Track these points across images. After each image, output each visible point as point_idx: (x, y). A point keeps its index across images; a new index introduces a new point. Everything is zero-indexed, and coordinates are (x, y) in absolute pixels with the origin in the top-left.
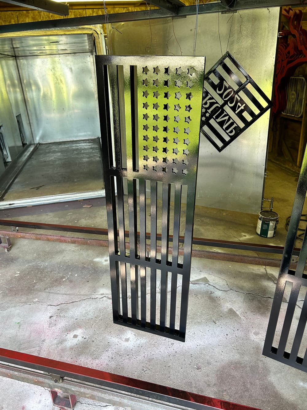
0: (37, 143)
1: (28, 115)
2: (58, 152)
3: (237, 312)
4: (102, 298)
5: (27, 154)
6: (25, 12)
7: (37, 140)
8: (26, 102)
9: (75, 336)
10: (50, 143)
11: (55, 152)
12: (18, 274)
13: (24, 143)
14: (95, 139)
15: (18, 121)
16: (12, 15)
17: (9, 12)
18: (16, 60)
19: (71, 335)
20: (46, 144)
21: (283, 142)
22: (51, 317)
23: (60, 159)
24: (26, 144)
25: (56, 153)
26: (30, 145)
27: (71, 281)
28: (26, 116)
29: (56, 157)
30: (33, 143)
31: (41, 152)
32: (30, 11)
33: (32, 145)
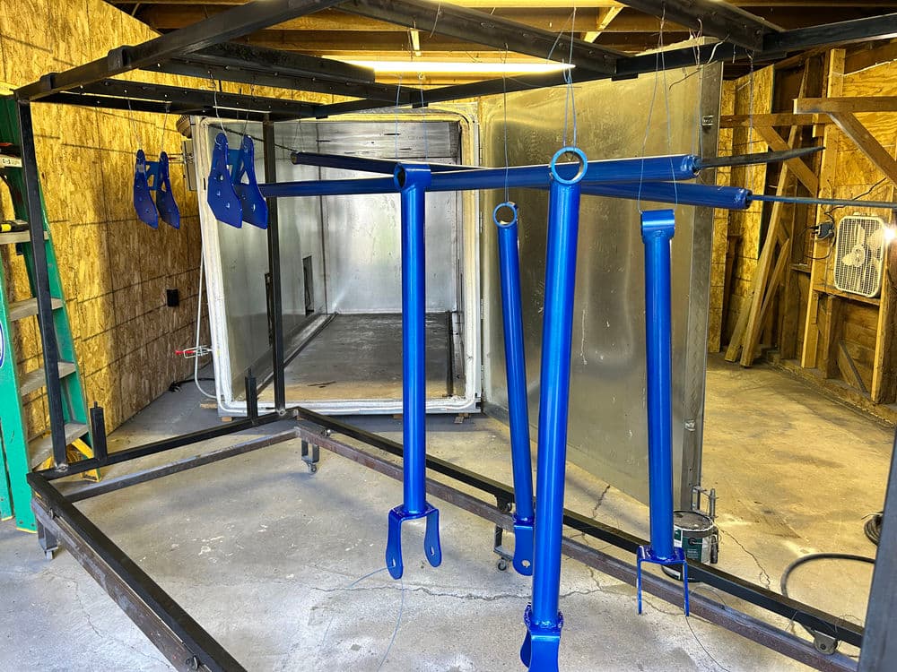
0: (333, 312)
1: (324, 260)
2: (369, 330)
3: (692, 657)
4: (417, 590)
5: (312, 328)
7: (333, 307)
8: (325, 237)
9: (355, 648)
10: (354, 315)
11: (363, 329)
12: (263, 528)
13: (308, 308)
14: (441, 314)
15: (305, 269)
19: (348, 644)
20: (350, 315)
21: (841, 348)
22: (314, 609)
23: (371, 342)
24: (313, 311)
25: (365, 331)
26: (320, 315)
27: (361, 554)
28: (320, 263)
29: (363, 338)
30: (324, 312)
31: (338, 328)
33: (322, 316)
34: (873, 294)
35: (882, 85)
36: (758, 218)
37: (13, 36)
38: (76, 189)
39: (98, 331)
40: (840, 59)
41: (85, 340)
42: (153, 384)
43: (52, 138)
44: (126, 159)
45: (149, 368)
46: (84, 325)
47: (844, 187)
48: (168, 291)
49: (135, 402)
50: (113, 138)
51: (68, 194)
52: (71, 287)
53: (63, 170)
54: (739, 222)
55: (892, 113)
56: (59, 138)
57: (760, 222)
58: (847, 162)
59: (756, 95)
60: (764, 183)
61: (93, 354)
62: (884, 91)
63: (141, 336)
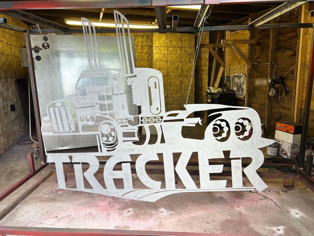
34: (243, 97)
35: (241, 36)
36: (207, 76)
42: (8, 141)
45: (7, 135)
47: (232, 66)
48: (11, 105)
49: (3, 147)
54: (201, 77)
55: (245, 44)
57: (207, 77)
58: (233, 59)
59: (204, 38)
60: (208, 65)
62: (242, 38)
63: (4, 123)
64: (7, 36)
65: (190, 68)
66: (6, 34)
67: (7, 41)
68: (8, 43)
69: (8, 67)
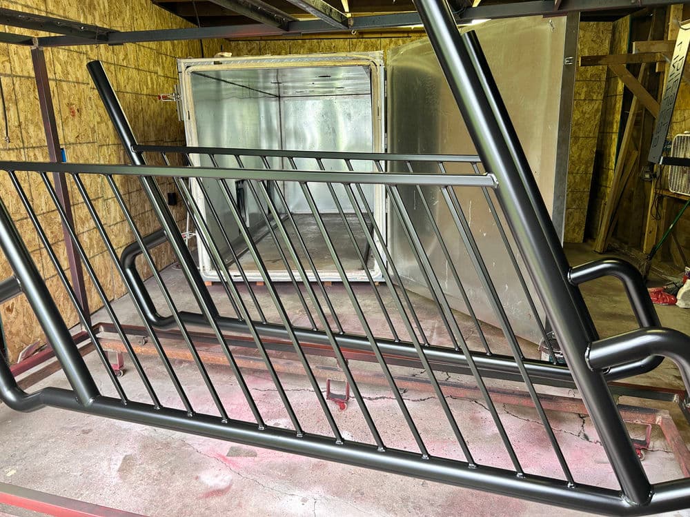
5: (273, 223)
6: (300, 41)
10: (305, 214)
16: (284, 44)
17: (281, 41)
18: (279, 101)
20: (302, 214)
21: (673, 239)
23: (314, 233)
25: (311, 225)
29: (309, 230)
30: (284, 212)
32: (307, 41)
36: (616, 137)
37: (55, 13)
38: (101, 120)
39: (118, 220)
40: (678, 9)
41: (110, 226)
42: (159, 260)
43: (84, 84)
44: (137, 99)
46: (108, 216)
47: (679, 112)
48: (169, 194)
49: (145, 271)
50: (127, 83)
51: (96, 124)
52: (99, 189)
53: (92, 107)
54: (602, 141)
56: (88, 84)
57: (617, 140)
60: (621, 109)
61: (116, 236)
63: (149, 225)
64: (168, 62)
65: (587, 116)
66: (164, 58)
67: (167, 72)
68: (169, 75)
69: (166, 121)
